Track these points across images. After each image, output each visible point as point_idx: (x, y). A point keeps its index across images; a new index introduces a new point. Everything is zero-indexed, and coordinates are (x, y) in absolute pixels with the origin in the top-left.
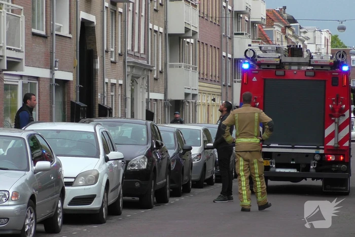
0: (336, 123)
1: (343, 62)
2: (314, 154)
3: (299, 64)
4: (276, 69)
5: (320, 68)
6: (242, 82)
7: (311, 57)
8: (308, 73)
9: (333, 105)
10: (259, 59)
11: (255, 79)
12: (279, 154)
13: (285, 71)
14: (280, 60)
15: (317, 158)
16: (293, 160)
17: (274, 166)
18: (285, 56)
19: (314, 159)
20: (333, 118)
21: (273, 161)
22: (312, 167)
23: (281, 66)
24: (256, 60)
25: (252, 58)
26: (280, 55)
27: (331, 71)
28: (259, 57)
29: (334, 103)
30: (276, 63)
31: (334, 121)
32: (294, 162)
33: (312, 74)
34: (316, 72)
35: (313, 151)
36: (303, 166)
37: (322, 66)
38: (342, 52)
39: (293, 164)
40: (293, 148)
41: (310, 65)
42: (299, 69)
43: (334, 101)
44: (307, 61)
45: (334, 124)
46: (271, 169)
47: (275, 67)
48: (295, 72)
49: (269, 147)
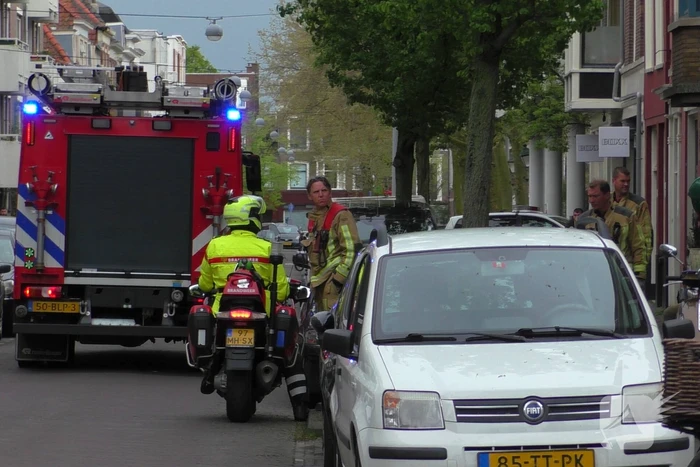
0: (214, 225)
1: (227, 102)
2: (171, 289)
3: (139, 106)
4: (94, 115)
5: (182, 114)
6: (23, 140)
7: (165, 92)
8: (159, 125)
9: (209, 189)
10: (57, 95)
11: (49, 136)
12: (99, 289)
13: (111, 121)
14: (102, 97)
15: (178, 296)
16: (127, 301)
17: (89, 313)
18: (111, 88)
19: (171, 300)
20: (208, 217)
21: (87, 303)
22: (165, 315)
23: (102, 108)
24: (53, 96)
25: (43, 92)
26: (100, 86)
27: (204, 120)
28: (57, 90)
29: (211, 185)
30: (92, 102)
31: (211, 221)
32: (130, 306)
33: (166, 125)
34: (174, 123)
35: (168, 283)
36: (147, 314)
37: (187, 110)
38: (227, 82)
39: (127, 309)
40: (128, 276)
41: (161, 107)
42: (138, 115)
43: (210, 180)
44: (157, 99)
45: (210, 227)
46: (83, 321)
47: (90, 112)
48: (132, 122)
49: (77, 274)
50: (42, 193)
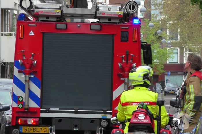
0: (125, 84)
1: (133, 14)
2: (100, 120)
3: (83, 16)
4: (57, 21)
5: (107, 21)
6: (17, 36)
7: (97, 9)
8: (94, 27)
9: (122, 63)
10: (36, 10)
11: (32, 33)
12: (60, 120)
13: (67, 25)
14: (62, 12)
15: (104, 124)
16: (76, 126)
17: (54, 133)
18: (67, 6)
19: (101, 126)
20: (122, 79)
21: (53, 128)
23: (61, 18)
24: (34, 11)
25: (28, 8)
26: (61, 5)
27: (120, 24)
28: (36, 7)
29: (124, 61)
30: (56, 14)
31: (123, 81)
32: (77, 129)
33: (98, 27)
34: (103, 26)
35: (99, 116)
37: (110, 19)
38: (132, 2)
39: (76, 131)
40: (76, 112)
41: (95, 17)
42: (82, 22)
43: (123, 58)
44: (93, 12)
45: (123, 85)
47: (55, 20)
48: (79, 25)
49: (48, 111)
50: (28, 66)
